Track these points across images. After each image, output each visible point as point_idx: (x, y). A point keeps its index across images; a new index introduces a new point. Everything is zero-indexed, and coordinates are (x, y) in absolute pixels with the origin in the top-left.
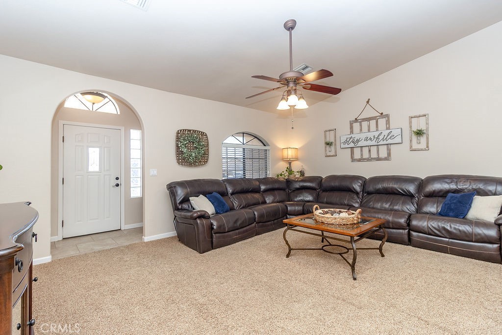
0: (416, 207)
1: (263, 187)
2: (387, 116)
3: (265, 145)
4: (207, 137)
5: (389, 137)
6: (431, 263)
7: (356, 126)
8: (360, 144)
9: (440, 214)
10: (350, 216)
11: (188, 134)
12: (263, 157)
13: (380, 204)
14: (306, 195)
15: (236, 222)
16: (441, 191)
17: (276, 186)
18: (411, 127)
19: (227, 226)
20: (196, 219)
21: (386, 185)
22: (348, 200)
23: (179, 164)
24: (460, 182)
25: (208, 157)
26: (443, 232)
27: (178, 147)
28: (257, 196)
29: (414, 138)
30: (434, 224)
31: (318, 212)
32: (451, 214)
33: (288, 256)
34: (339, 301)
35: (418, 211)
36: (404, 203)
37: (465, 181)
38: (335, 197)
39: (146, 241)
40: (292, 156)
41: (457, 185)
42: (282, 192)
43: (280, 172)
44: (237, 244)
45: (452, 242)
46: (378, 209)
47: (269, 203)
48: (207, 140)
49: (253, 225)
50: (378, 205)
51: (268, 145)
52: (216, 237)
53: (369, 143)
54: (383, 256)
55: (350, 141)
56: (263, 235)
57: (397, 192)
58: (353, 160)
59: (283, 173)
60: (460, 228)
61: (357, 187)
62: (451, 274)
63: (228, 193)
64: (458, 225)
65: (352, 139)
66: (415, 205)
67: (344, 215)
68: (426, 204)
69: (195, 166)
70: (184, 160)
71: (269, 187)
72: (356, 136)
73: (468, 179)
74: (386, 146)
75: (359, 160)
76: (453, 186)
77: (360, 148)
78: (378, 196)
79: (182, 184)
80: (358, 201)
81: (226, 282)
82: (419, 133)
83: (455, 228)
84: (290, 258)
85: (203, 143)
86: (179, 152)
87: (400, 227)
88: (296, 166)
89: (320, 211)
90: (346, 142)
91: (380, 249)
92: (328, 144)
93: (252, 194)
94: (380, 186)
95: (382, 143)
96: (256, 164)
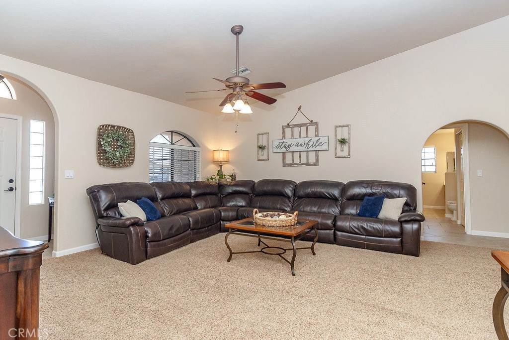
0: (340, 209)
1: (193, 192)
2: (316, 124)
3: (194, 146)
4: (133, 135)
5: (317, 144)
6: (352, 257)
7: (288, 131)
8: (292, 149)
9: (359, 215)
10: (288, 218)
11: (112, 130)
12: (192, 159)
13: (309, 208)
14: (239, 199)
15: (171, 229)
16: (359, 194)
17: (208, 190)
18: (336, 135)
19: (163, 234)
20: (129, 226)
21: (314, 189)
22: (280, 204)
23: (100, 164)
24: (374, 186)
25: (134, 157)
26: (362, 230)
27: (100, 145)
28: (187, 201)
29: (339, 146)
30: (355, 224)
31: (258, 216)
32: (367, 214)
33: (229, 261)
34: (284, 294)
35: (341, 213)
36: (330, 206)
37: (377, 186)
38: (268, 201)
39: (57, 256)
40: (224, 159)
41: (371, 189)
42: (214, 197)
43: (210, 176)
44: (172, 252)
45: (368, 239)
46: (308, 212)
47: (201, 209)
48: (134, 138)
49: (188, 232)
50: (308, 209)
51: (199, 146)
52: (151, 246)
53: (300, 148)
54: (314, 254)
55: (283, 145)
56: (197, 242)
57: (324, 196)
58: (285, 165)
59: (213, 177)
60: (374, 226)
61: (289, 191)
62: (367, 265)
63: (157, 199)
64: (372, 223)
65: (284, 144)
66: (339, 208)
67: (283, 217)
68: (347, 207)
69: (120, 167)
70: (106, 160)
71: (200, 191)
72: (288, 141)
73: (380, 184)
74: (314, 152)
75: (290, 165)
76: (369, 191)
77: (291, 153)
78: (308, 200)
79: (107, 188)
80: (290, 205)
81: (173, 289)
82: (343, 142)
83: (370, 227)
84: (231, 262)
85: (130, 142)
86: (101, 151)
87: (327, 228)
88: (227, 170)
89: (260, 214)
90: (278, 146)
91: (312, 248)
92: (261, 148)
93: (183, 199)
94: (309, 190)
95: (311, 149)
96: (185, 167)
